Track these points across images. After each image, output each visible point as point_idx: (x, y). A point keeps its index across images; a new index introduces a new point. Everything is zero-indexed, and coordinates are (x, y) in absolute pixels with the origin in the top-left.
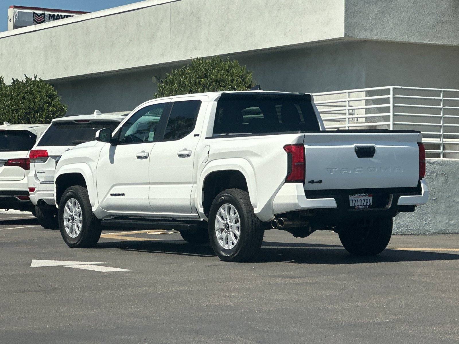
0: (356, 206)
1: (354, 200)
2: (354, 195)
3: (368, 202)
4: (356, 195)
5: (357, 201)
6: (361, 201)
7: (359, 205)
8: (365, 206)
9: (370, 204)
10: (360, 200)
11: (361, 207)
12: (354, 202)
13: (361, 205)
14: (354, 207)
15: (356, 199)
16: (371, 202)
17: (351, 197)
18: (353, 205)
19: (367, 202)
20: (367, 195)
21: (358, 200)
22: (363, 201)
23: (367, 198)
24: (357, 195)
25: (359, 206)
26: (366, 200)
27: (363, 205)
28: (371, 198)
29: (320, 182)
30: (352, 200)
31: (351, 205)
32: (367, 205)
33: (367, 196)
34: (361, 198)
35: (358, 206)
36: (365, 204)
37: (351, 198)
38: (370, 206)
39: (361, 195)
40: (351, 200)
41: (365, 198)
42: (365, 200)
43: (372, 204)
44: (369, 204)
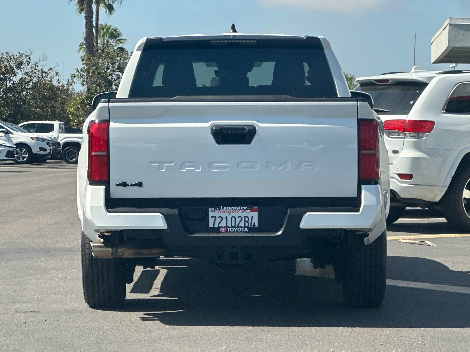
0: (222, 227)
1: (219, 217)
2: (220, 208)
3: (250, 222)
4: (223, 208)
5: (224, 220)
6: (233, 219)
7: (229, 225)
8: (241, 227)
9: (253, 224)
10: (233, 217)
12: (218, 220)
13: (234, 225)
14: (217, 230)
15: (224, 215)
16: (256, 221)
17: (212, 211)
18: (216, 226)
19: (248, 222)
20: (247, 209)
21: (226, 218)
22: (238, 220)
23: (246, 215)
24: (225, 208)
25: (228, 228)
26: (245, 217)
27: (238, 227)
28: (255, 215)
29: (140, 185)
30: (215, 217)
31: (211, 225)
32: (245, 227)
33: (249, 211)
34: (233, 214)
35: (227, 227)
36: (242, 224)
37: (211, 214)
38: (252, 229)
39: (235, 208)
40: (212, 217)
41: (243, 214)
42: (243, 218)
43: (257, 225)
44: (251, 225)
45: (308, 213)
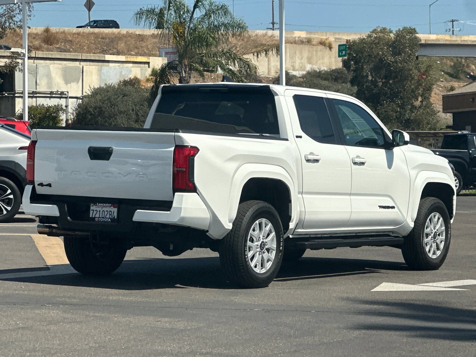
0: (96, 217)
2: (97, 204)
3: (112, 215)
5: (98, 212)
6: (103, 212)
7: (101, 216)
8: (107, 218)
10: (103, 211)
11: (102, 220)
12: (95, 212)
13: (103, 217)
14: (93, 219)
15: (98, 209)
16: (115, 215)
17: (92, 206)
18: (93, 216)
19: (111, 215)
20: (111, 206)
21: (100, 211)
22: (106, 213)
23: (111, 210)
24: (99, 205)
25: (100, 219)
26: (110, 211)
27: (106, 218)
28: (116, 210)
29: (49, 185)
30: (93, 210)
31: (91, 216)
32: (109, 218)
33: (112, 207)
34: (104, 209)
35: (99, 217)
36: (108, 216)
37: (92, 208)
38: (113, 220)
39: (105, 205)
40: (92, 210)
41: (109, 209)
43: (116, 218)
44: (113, 217)
45: (138, 210)
